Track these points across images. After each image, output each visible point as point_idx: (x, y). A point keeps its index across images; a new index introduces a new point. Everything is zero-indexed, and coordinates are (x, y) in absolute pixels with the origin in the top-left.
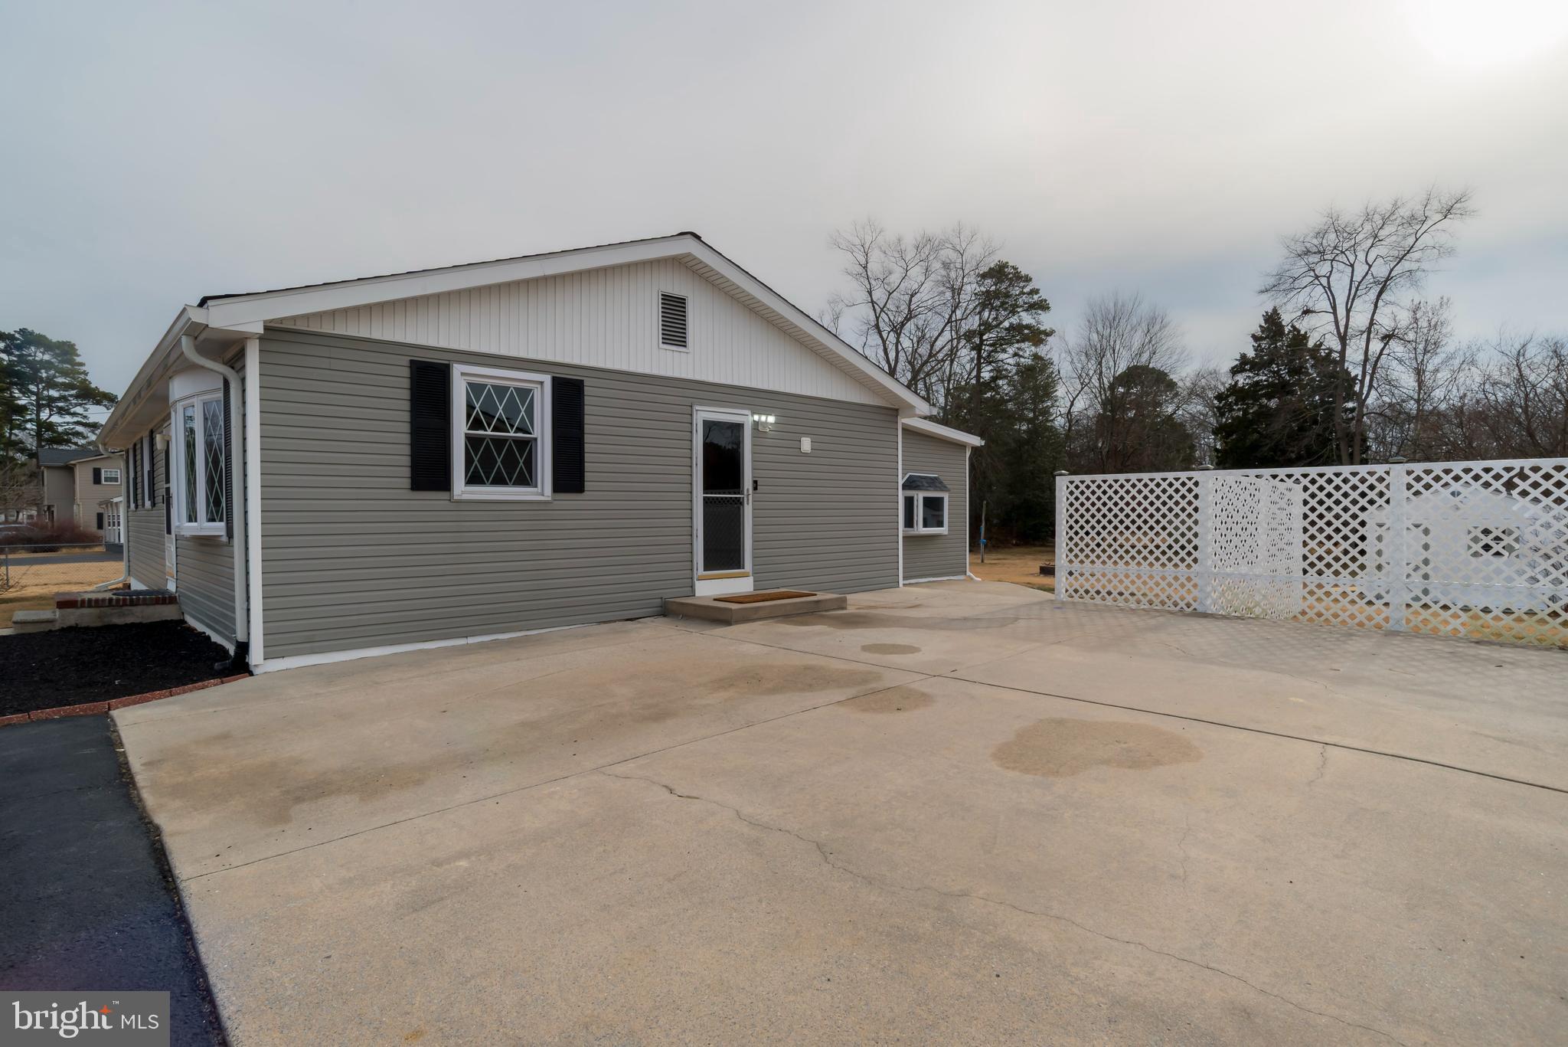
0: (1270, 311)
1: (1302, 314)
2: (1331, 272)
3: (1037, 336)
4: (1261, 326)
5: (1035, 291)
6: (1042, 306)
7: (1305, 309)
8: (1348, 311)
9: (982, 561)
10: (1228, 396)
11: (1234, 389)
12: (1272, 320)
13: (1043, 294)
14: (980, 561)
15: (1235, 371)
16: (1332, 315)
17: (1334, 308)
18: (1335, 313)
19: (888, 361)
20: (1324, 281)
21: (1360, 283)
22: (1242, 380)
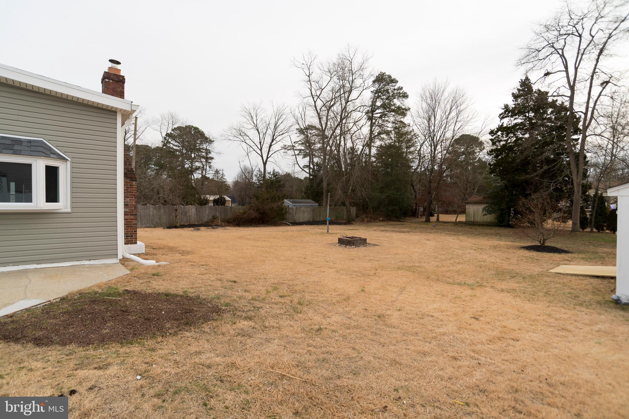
0: (524, 78)
1: (544, 76)
2: (564, 46)
3: (402, 111)
4: (518, 89)
5: (401, 88)
6: (405, 96)
7: (546, 72)
8: (576, 69)
9: (328, 232)
10: (497, 132)
11: (501, 128)
12: (526, 84)
13: (405, 90)
14: (326, 231)
15: (502, 117)
16: (565, 72)
17: (566, 67)
18: (567, 71)
19: (322, 126)
20: (560, 52)
21: (585, 49)
22: (506, 122)
